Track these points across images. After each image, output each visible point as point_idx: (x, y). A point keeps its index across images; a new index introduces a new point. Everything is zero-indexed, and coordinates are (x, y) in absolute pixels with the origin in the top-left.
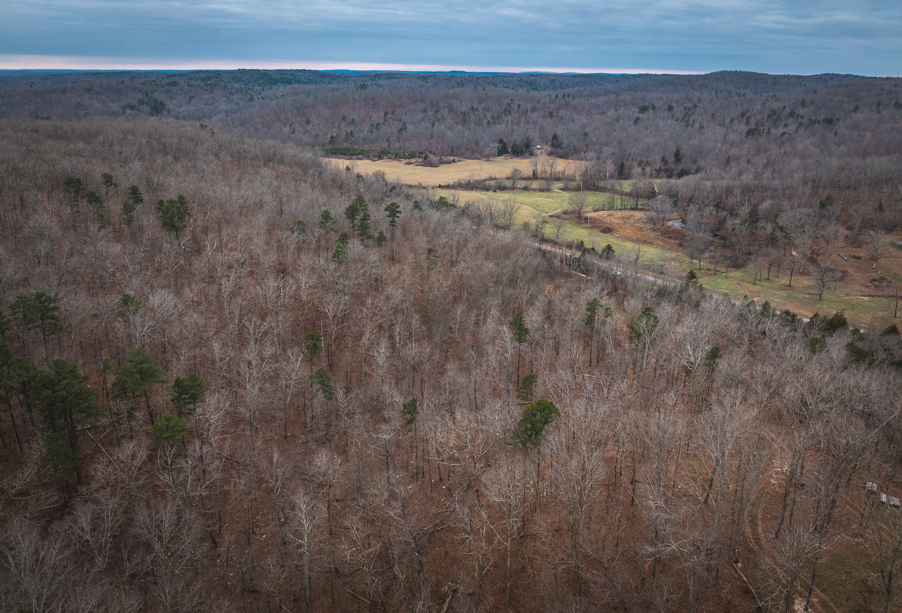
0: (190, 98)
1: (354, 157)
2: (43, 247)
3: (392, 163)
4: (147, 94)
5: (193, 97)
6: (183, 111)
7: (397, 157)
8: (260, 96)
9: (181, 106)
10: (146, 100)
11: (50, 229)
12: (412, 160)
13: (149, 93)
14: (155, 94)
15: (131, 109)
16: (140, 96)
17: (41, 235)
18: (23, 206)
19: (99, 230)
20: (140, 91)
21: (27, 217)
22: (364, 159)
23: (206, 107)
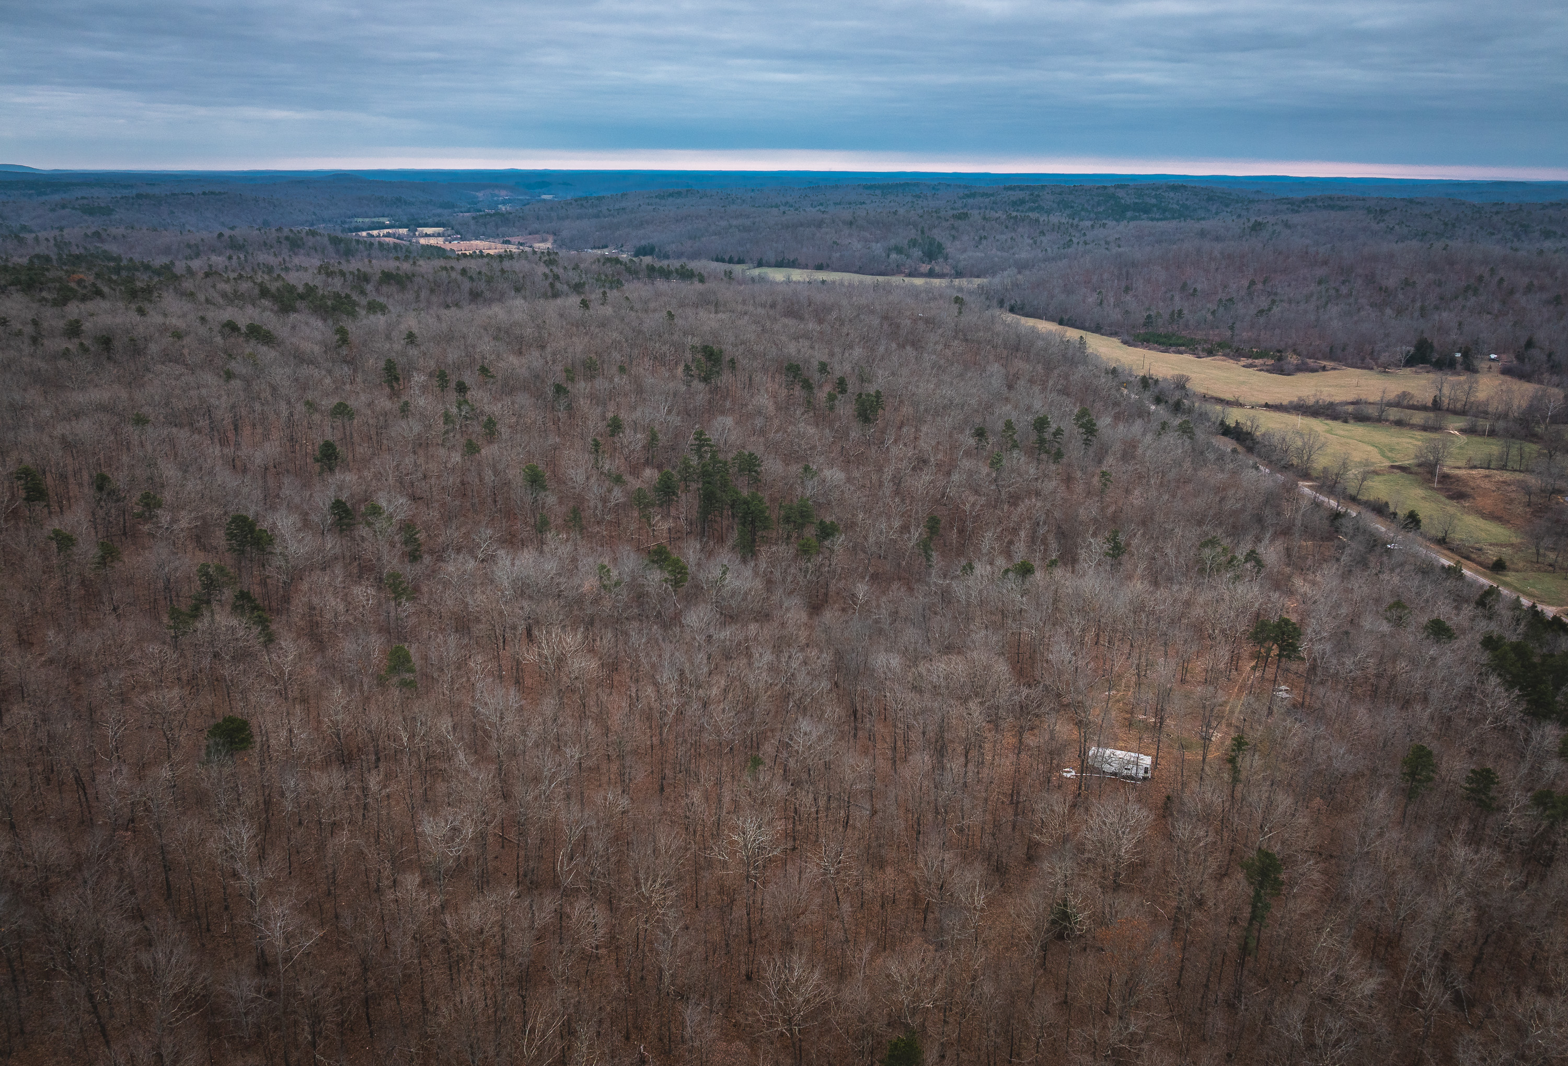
0: (981, 238)
1: (1173, 349)
2: (759, 422)
3: (1224, 363)
4: (923, 232)
5: (985, 238)
6: (965, 260)
7: (1236, 353)
8: (1083, 239)
9: (965, 251)
10: (920, 241)
11: (767, 408)
12: (1258, 362)
13: (926, 230)
14: (935, 231)
15: (897, 253)
16: (913, 233)
17: (760, 413)
18: (750, 384)
19: (803, 414)
20: (915, 225)
21: (752, 396)
22: (1186, 353)
23: (999, 253)
